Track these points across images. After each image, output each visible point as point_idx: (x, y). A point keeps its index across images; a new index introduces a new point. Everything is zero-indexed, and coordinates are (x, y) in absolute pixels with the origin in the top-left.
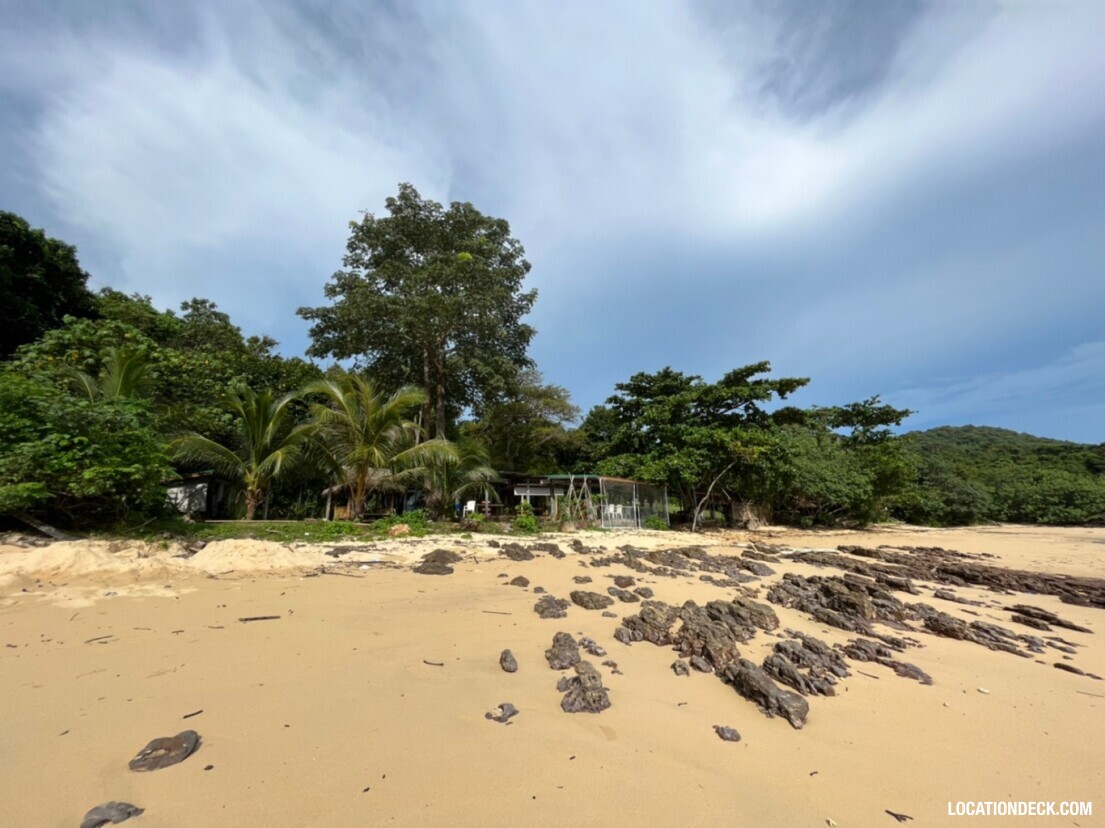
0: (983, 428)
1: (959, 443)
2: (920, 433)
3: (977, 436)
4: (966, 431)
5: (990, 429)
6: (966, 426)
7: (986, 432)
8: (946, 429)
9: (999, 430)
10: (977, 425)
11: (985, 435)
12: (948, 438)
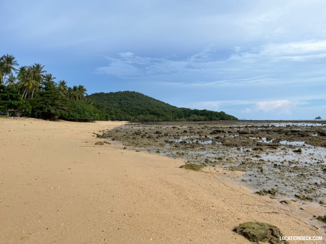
0: (137, 93)
1: (130, 97)
2: (121, 92)
3: (135, 96)
4: (133, 93)
5: (139, 93)
6: (133, 92)
7: (137, 95)
8: (128, 92)
9: (140, 94)
10: (136, 92)
11: (137, 96)
12: (128, 95)
